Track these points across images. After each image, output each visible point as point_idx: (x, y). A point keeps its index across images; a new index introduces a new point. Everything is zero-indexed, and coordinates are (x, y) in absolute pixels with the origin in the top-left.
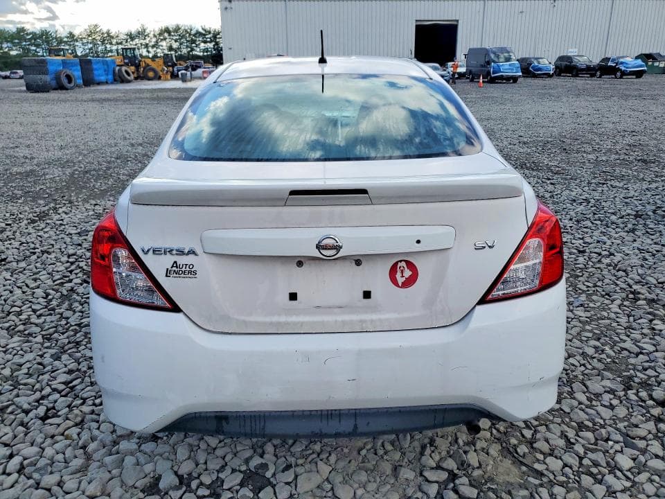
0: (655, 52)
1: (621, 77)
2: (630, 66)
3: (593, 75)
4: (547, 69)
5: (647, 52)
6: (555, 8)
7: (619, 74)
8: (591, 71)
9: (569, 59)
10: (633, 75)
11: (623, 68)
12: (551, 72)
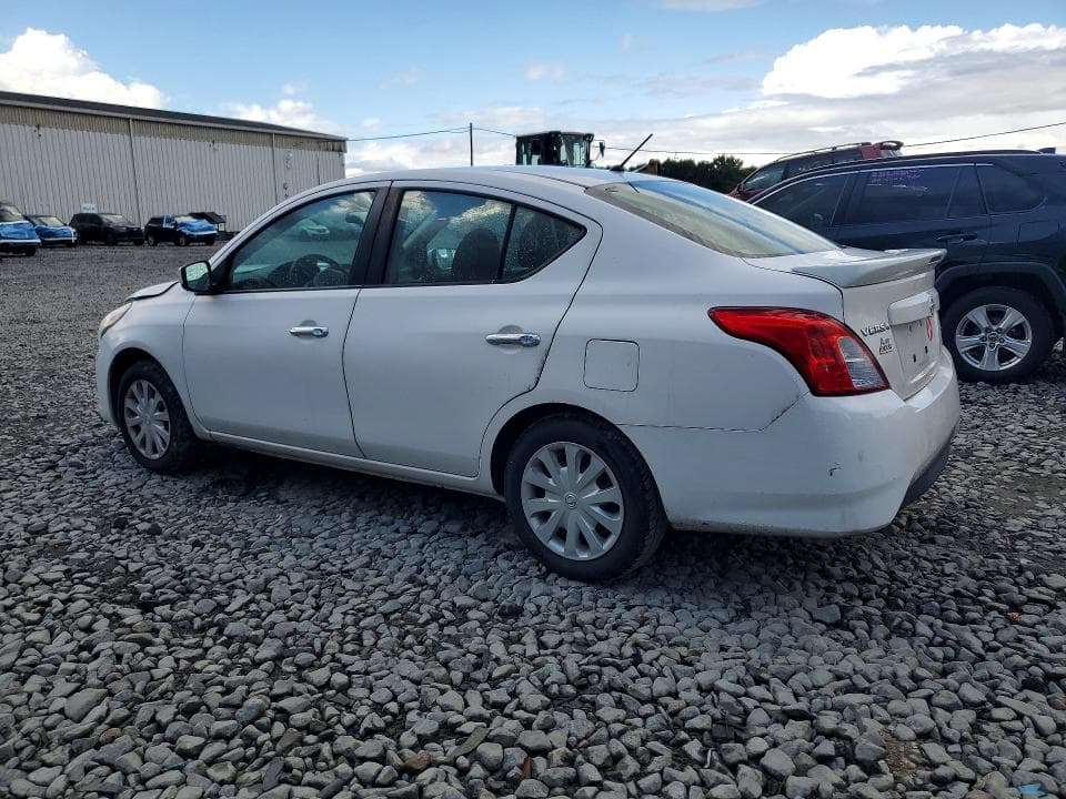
0: (208, 211)
1: (187, 244)
2: (195, 228)
3: (139, 243)
4: (64, 235)
5: (199, 211)
6: (42, 138)
7: (182, 240)
8: (132, 237)
9: (95, 218)
10: (202, 241)
11: (188, 232)
12: (73, 239)
